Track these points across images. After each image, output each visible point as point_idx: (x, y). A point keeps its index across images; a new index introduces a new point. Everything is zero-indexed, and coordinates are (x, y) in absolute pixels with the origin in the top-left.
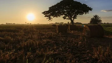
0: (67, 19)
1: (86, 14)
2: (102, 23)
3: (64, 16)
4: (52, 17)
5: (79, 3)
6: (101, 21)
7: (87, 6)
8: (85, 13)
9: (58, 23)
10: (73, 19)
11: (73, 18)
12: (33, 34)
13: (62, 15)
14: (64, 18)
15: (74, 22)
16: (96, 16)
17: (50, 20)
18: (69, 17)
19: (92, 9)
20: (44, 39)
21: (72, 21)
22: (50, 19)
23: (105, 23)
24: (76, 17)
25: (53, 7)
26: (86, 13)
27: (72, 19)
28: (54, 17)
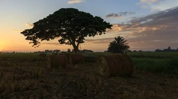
0: (66, 44)
1: (100, 34)
2: (130, 51)
3: (60, 38)
4: (39, 40)
5: (89, 15)
6: (128, 47)
7: (103, 20)
8: (98, 34)
9: (51, 51)
10: (78, 44)
11: (77, 41)
12: (4, 71)
13: (58, 36)
14: (62, 42)
15: (79, 49)
16: (119, 39)
17: (35, 46)
18: (70, 41)
19: (112, 26)
20: (24, 79)
21: (76, 48)
22: (35, 43)
23: (135, 51)
24: (84, 40)
25: (40, 21)
26: (101, 32)
27: (76, 43)
28: (42, 40)
